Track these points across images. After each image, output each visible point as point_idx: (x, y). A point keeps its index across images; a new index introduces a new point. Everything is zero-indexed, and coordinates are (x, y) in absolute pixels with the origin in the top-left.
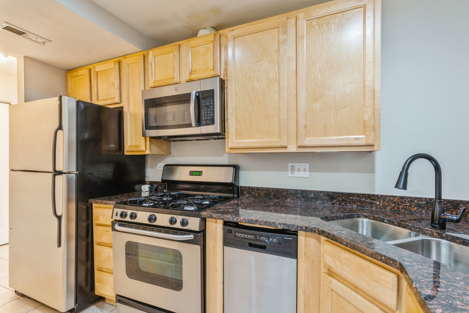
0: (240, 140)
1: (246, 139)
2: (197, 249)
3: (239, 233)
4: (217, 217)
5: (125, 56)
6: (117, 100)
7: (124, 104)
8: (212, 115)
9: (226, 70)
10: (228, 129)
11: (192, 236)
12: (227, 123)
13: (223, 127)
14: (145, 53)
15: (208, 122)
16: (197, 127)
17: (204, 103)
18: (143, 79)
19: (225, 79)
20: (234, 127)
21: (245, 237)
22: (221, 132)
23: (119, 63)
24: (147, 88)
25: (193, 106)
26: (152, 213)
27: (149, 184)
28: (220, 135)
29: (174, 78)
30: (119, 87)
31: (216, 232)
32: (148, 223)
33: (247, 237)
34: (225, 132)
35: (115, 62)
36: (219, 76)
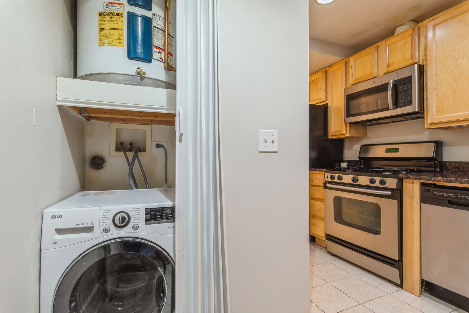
0: (442, 115)
1: (449, 114)
2: (395, 202)
3: (437, 191)
4: (414, 177)
5: (330, 66)
6: (324, 99)
7: (329, 102)
8: (409, 97)
9: (425, 56)
10: (427, 107)
11: (390, 192)
12: (427, 102)
13: (422, 106)
14: (347, 59)
15: (405, 104)
16: (394, 109)
17: (401, 89)
18: (345, 80)
19: (424, 64)
20: (435, 105)
21: (444, 195)
22: (419, 111)
23: (326, 72)
24: (348, 86)
25: (391, 93)
26: (355, 176)
27: (347, 162)
28: (418, 114)
29: (372, 74)
30: (325, 90)
31: (413, 192)
32: (352, 182)
33: (446, 195)
34: (424, 110)
35: (323, 72)
36: (418, 63)
